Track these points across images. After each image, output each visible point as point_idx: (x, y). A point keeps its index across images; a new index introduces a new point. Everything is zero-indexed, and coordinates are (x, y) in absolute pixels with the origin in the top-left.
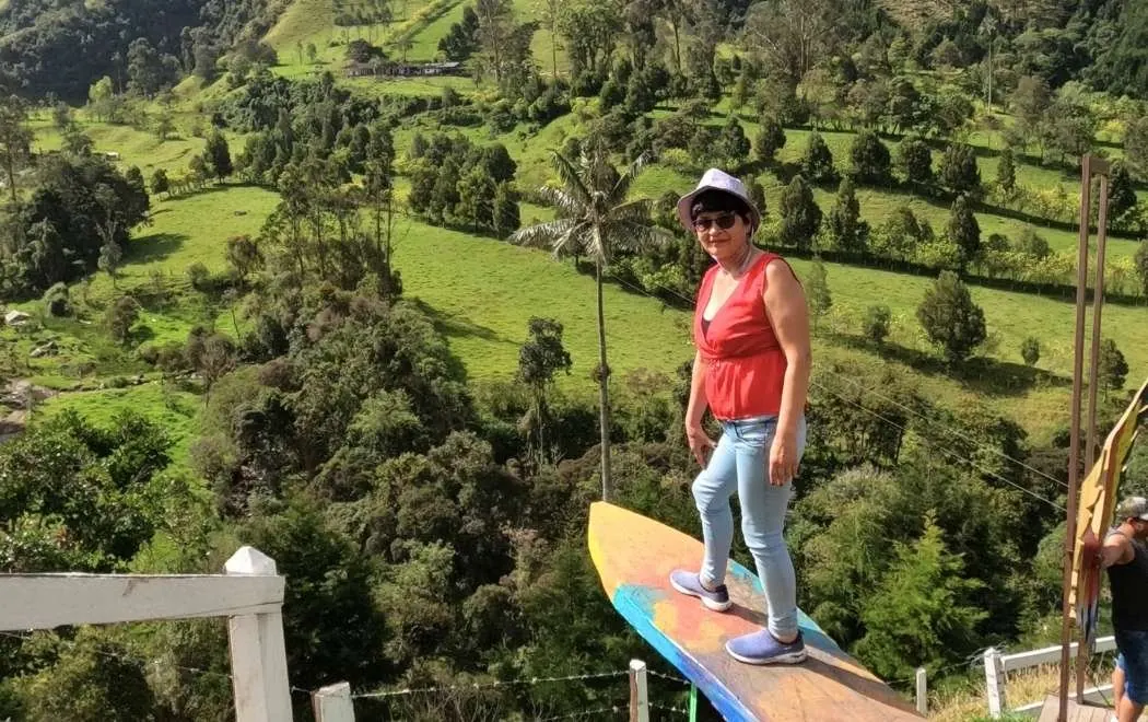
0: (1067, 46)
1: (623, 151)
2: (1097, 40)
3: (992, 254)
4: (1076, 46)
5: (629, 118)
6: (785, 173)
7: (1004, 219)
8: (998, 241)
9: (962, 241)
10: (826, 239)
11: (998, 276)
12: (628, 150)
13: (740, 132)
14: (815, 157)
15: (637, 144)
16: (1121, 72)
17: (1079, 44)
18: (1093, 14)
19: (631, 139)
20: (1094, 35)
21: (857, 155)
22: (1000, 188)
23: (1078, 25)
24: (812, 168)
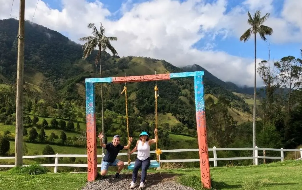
0: (111, 103)
1: (4, 122)
2: (116, 102)
3: (67, 140)
4: (112, 103)
5: (7, 115)
6: (39, 127)
7: (78, 134)
8: (70, 139)
9: (62, 139)
10: (38, 139)
11: (70, 144)
12: (5, 122)
13: (30, 118)
14: (44, 123)
15: (8, 121)
16: (118, 108)
17: (113, 103)
18: (116, 98)
19: (6, 120)
20: (115, 101)
21: (52, 123)
22: (77, 129)
23: (113, 99)
24: (43, 126)
